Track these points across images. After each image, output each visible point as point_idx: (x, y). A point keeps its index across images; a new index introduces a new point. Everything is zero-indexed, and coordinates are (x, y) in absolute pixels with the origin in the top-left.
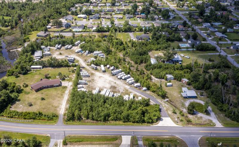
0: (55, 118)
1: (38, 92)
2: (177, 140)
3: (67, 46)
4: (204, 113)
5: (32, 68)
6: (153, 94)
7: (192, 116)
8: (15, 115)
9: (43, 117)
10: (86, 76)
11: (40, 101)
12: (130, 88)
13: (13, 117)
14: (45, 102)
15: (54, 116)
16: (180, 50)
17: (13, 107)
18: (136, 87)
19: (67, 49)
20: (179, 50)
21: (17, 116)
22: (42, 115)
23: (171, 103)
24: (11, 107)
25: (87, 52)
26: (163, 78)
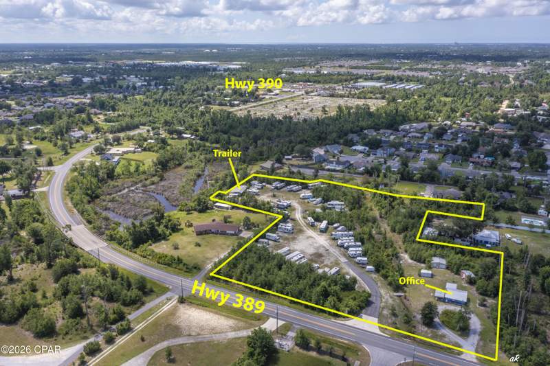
0: (195, 271)
1: (200, 237)
2: (360, 350)
3: (291, 186)
4: (458, 331)
5: (216, 206)
6: (380, 280)
7: (426, 329)
8: (150, 255)
9: (181, 266)
10: (286, 231)
11: (193, 246)
12: (345, 262)
13: (145, 257)
14: (198, 249)
15: (195, 268)
16: (513, 227)
17: (154, 245)
18: (358, 264)
19: (291, 191)
20: (509, 226)
21: (150, 257)
22: (181, 262)
23: (405, 301)
24: (151, 245)
25: (319, 199)
26: (424, 262)
